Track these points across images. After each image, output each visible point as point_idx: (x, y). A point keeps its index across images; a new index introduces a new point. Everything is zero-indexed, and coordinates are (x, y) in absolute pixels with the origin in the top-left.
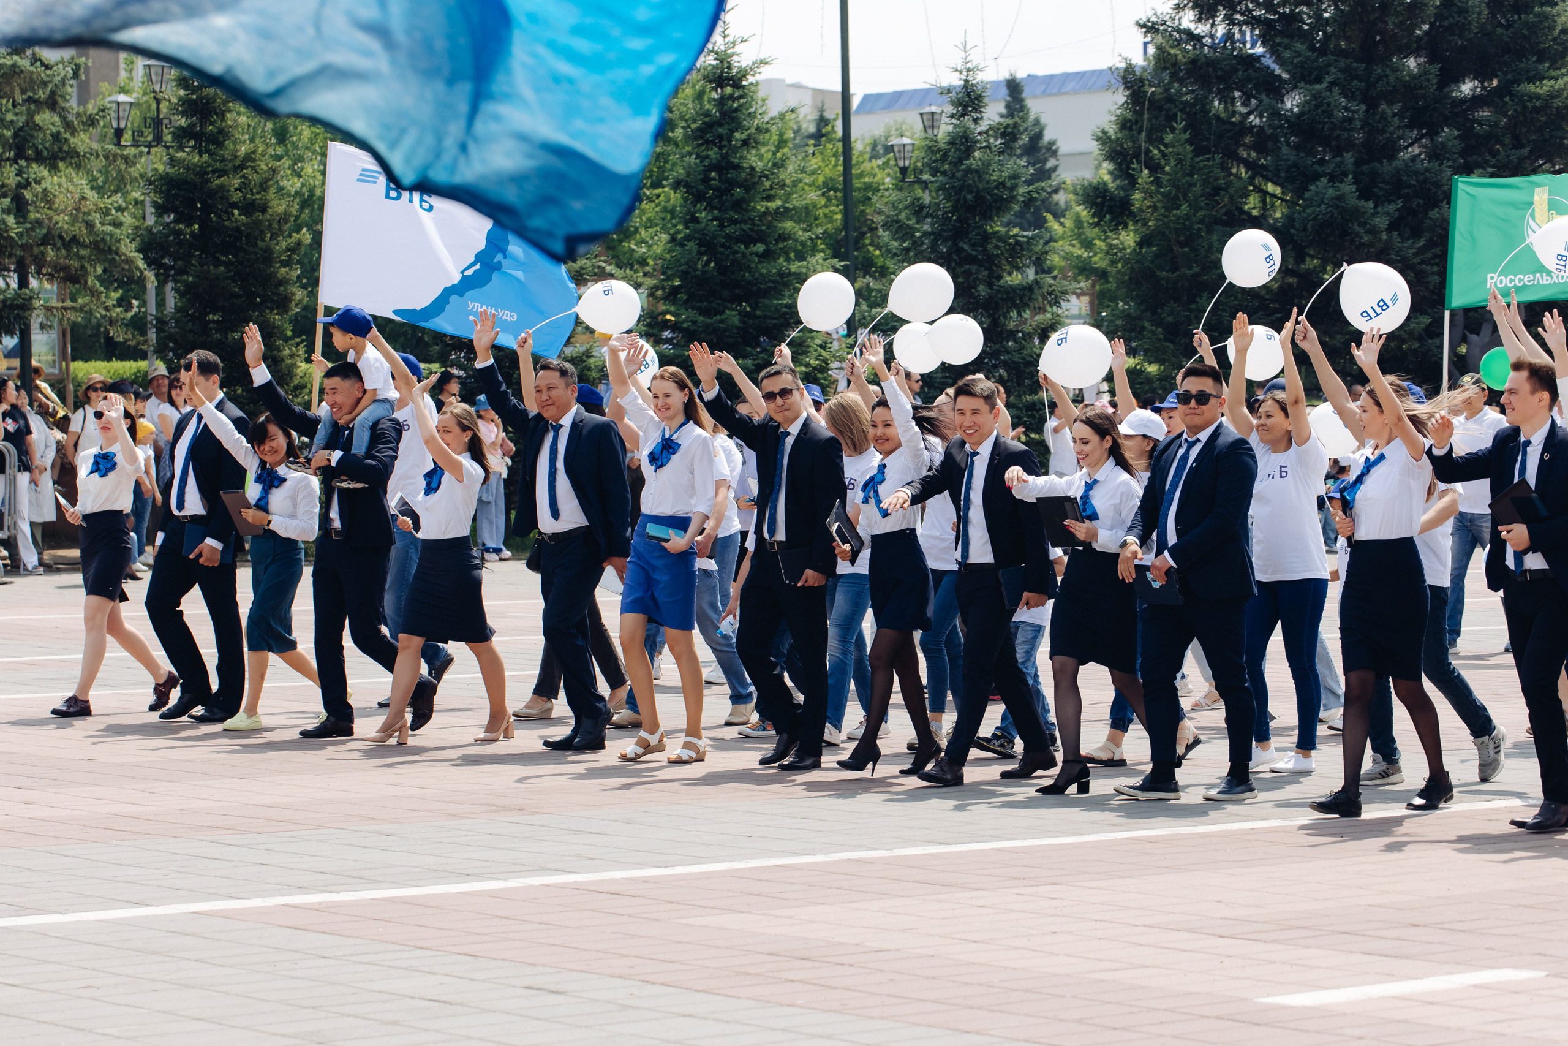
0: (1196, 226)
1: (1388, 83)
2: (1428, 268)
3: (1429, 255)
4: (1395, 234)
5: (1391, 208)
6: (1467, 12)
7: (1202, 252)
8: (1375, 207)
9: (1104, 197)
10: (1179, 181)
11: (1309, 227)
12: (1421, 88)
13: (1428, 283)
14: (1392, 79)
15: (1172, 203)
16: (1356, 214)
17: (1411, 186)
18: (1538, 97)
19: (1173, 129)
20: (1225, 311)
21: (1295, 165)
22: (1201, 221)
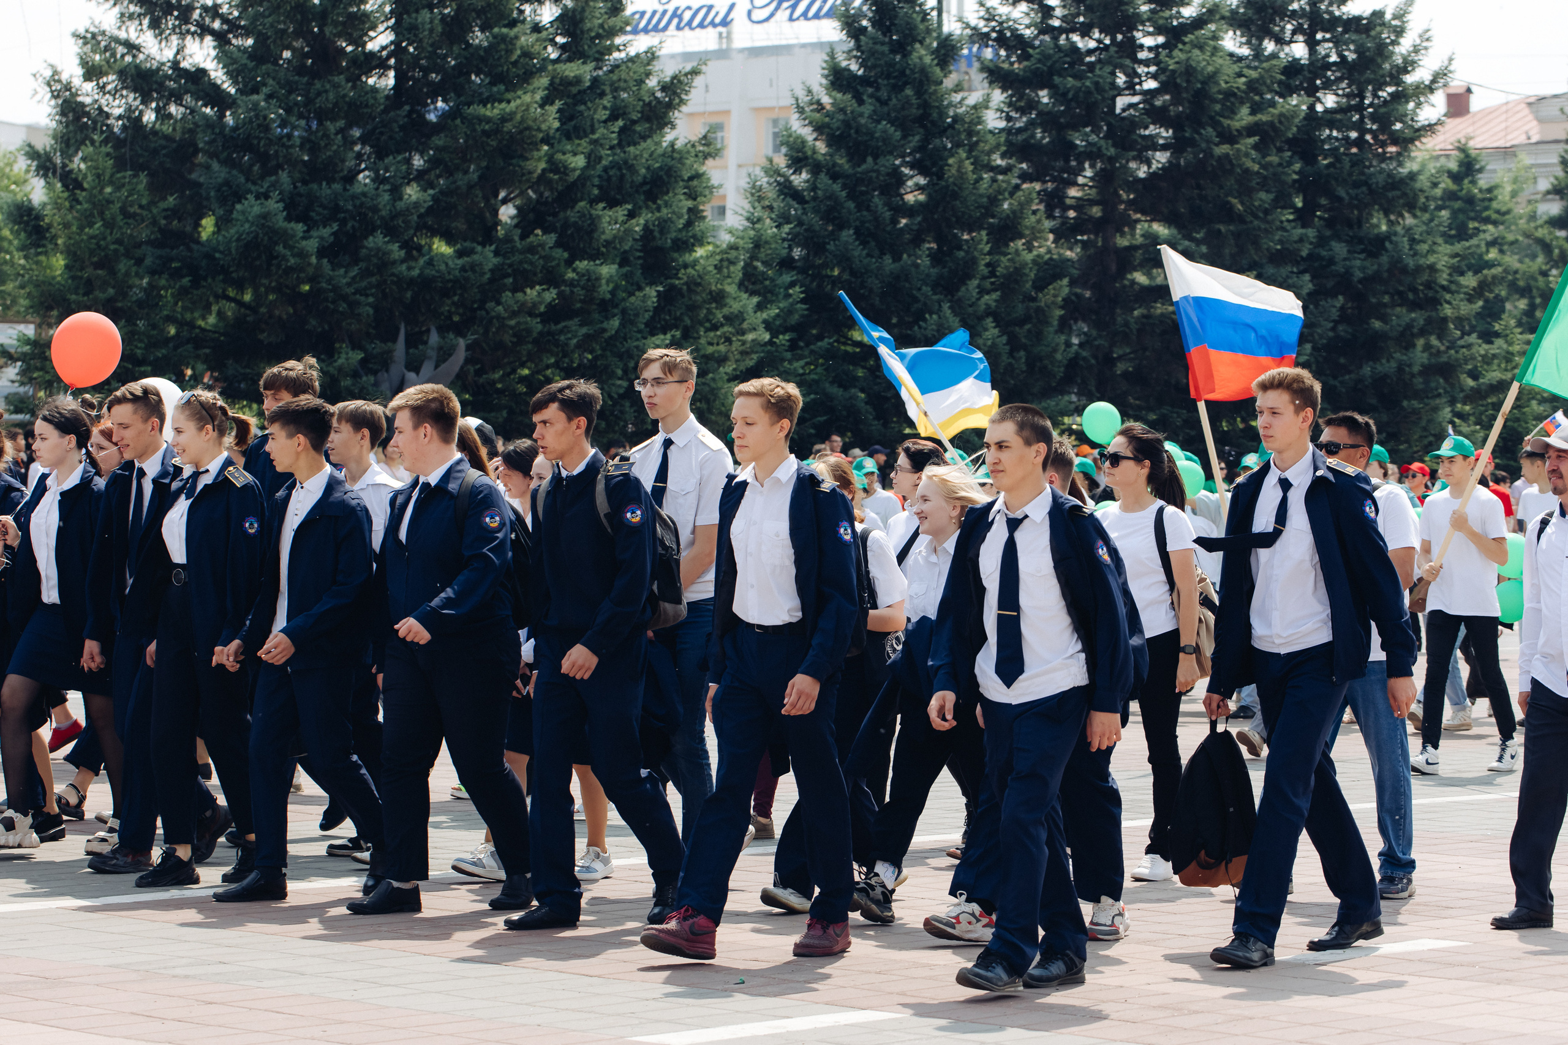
0: (112, 247)
1: (327, 99)
2: (362, 298)
3: (364, 284)
4: (325, 261)
5: (326, 232)
6: (418, 29)
7: (120, 275)
8: (308, 231)
9: (29, 215)
10: (95, 196)
11: (233, 251)
12: (367, 106)
13: (359, 315)
14: (331, 96)
15: (87, 220)
16: (284, 237)
17: (347, 211)
18: (488, 120)
19: (93, 142)
20: (141, 341)
21: (227, 183)
22: (119, 242)
